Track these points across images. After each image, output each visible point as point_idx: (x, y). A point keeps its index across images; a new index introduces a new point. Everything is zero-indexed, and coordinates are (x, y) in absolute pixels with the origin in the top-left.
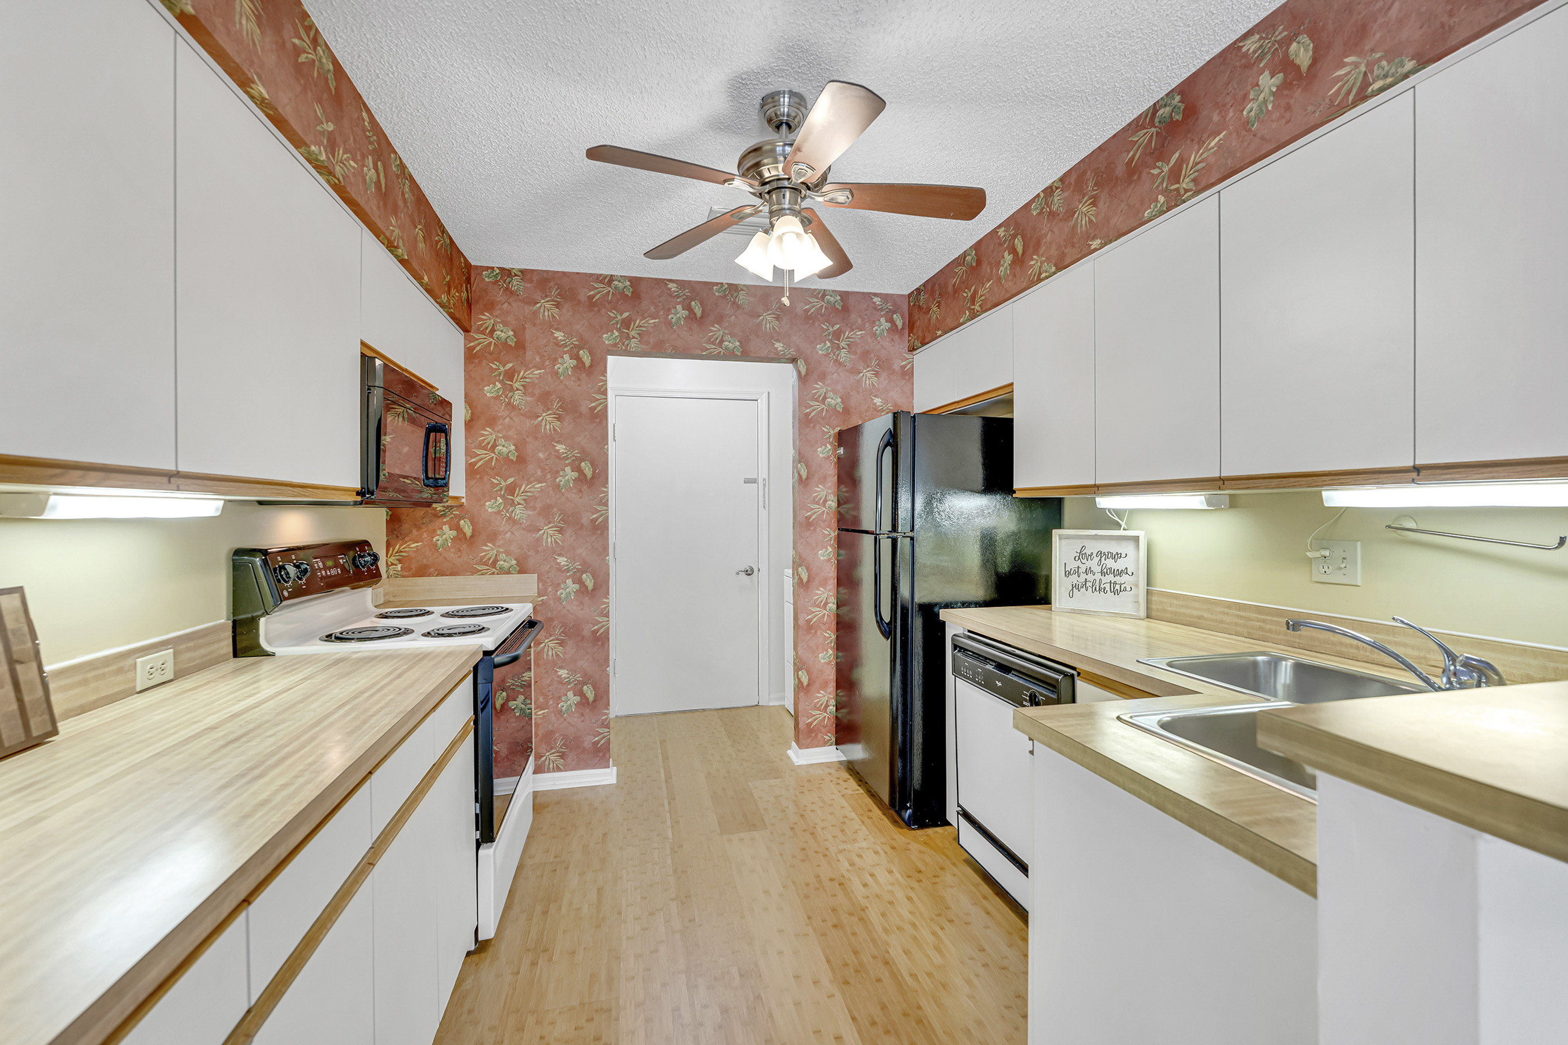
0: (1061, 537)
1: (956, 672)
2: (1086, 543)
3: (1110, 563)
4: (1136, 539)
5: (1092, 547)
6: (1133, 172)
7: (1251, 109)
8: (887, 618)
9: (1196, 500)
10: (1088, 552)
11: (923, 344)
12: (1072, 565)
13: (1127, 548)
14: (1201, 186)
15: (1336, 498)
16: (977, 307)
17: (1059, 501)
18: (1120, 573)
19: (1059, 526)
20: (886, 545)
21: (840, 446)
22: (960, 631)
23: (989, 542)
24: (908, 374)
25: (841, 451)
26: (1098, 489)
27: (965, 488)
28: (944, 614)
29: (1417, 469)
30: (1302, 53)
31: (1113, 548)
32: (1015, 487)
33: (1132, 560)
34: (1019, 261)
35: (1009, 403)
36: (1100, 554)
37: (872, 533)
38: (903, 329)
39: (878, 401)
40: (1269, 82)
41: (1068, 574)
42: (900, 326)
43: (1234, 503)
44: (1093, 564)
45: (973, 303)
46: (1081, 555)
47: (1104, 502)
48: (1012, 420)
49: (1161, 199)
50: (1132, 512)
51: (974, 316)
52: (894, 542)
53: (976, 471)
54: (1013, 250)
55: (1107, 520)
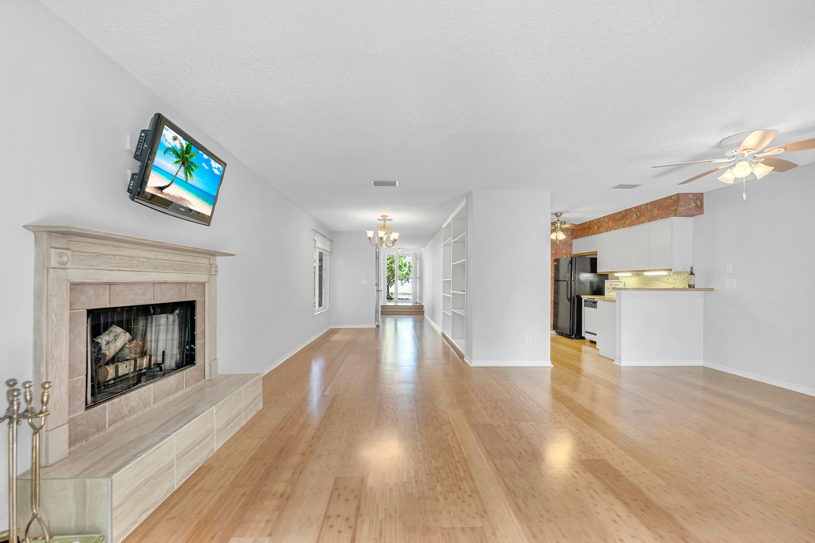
0: (607, 282)
1: (585, 306)
2: (612, 283)
3: (617, 286)
4: (622, 281)
5: (613, 283)
6: (618, 220)
8: (569, 298)
9: (629, 274)
10: (612, 284)
11: (575, 239)
12: (609, 287)
13: (620, 283)
14: (627, 226)
15: (646, 274)
16: (589, 234)
17: (608, 275)
19: (607, 279)
20: (569, 283)
21: (555, 262)
22: (586, 299)
23: (591, 283)
24: (571, 245)
25: (556, 263)
26: (615, 272)
27: (586, 272)
28: (582, 296)
29: (649, 270)
30: (638, 213)
31: (617, 283)
32: (597, 272)
33: (620, 285)
34: (598, 228)
35: (596, 254)
36: (615, 285)
37: (566, 281)
38: (570, 234)
39: (564, 251)
40: (635, 216)
41: (608, 289)
42: (569, 234)
43: (637, 275)
44: (613, 286)
45: (588, 233)
46: (611, 285)
47: (616, 275)
48: (596, 258)
49: (622, 226)
50: (620, 277)
51: (588, 235)
52: (571, 282)
53: (589, 269)
54: (597, 226)
55: (617, 278)
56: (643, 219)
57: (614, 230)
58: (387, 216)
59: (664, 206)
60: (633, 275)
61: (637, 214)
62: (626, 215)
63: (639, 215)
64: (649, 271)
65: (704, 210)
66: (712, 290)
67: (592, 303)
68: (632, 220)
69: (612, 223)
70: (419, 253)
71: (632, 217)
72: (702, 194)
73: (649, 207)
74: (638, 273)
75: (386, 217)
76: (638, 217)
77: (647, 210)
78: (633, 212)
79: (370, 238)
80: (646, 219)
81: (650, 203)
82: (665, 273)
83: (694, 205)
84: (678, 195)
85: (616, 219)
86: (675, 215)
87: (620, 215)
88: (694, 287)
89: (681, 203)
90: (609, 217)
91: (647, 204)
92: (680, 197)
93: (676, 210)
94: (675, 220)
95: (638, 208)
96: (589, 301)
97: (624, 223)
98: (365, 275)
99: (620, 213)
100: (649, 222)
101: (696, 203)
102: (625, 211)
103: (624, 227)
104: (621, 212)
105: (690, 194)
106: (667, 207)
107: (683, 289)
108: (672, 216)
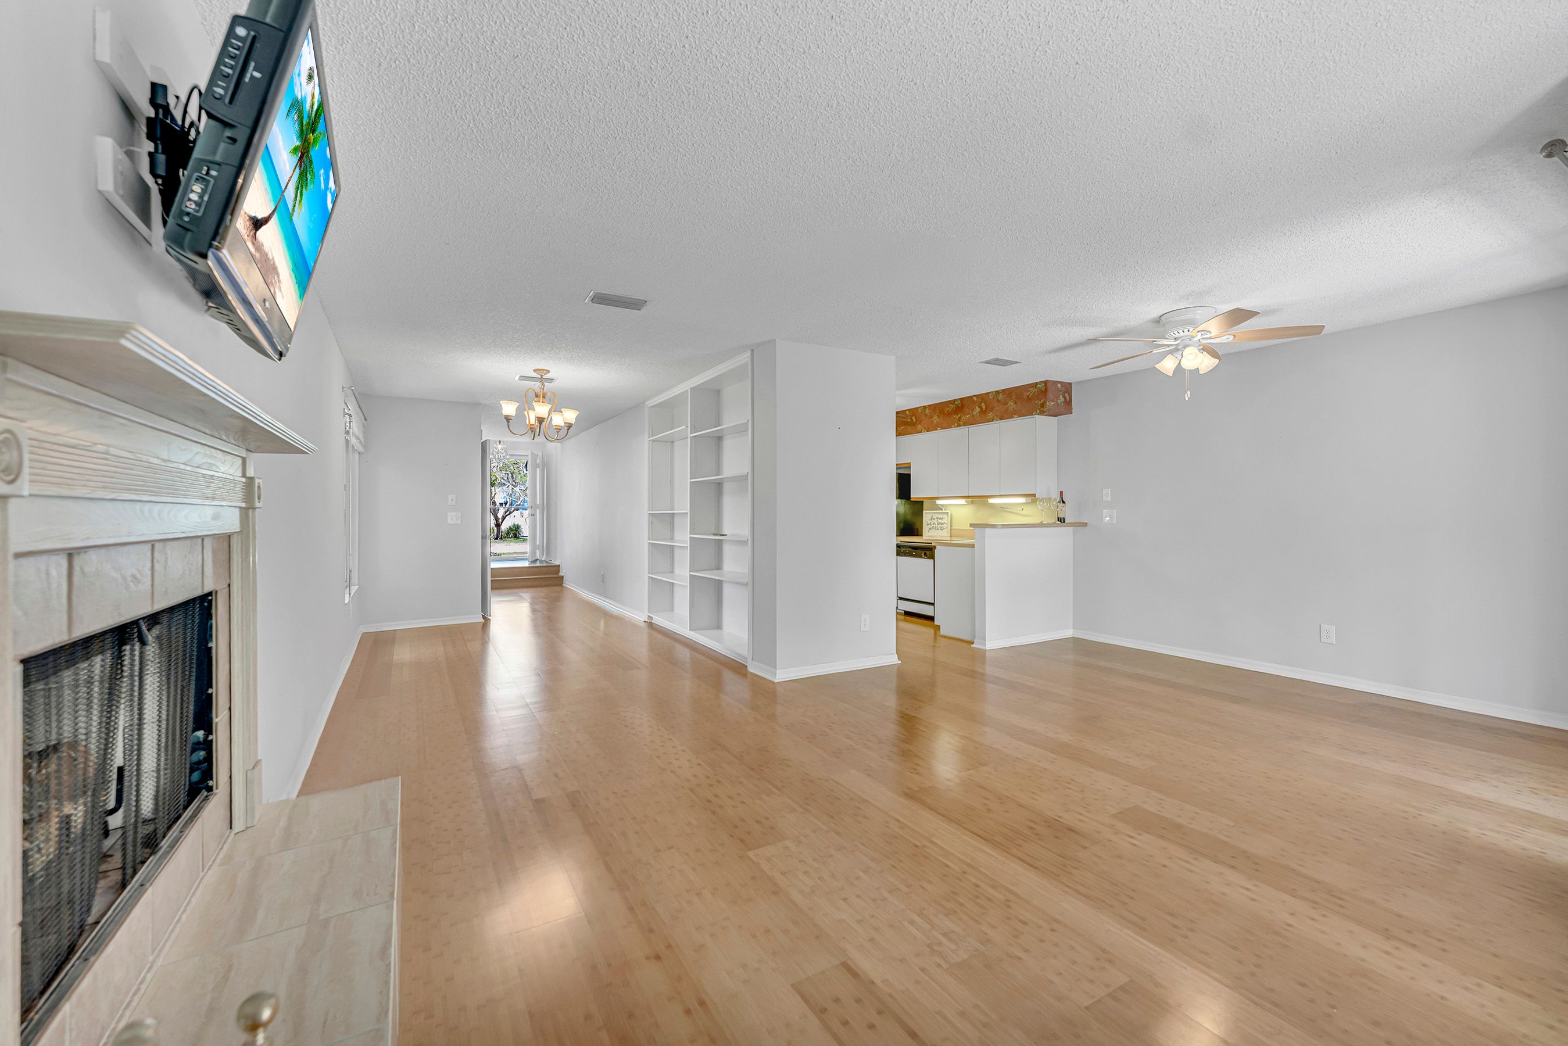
0: (926, 513)
2: (932, 515)
3: (940, 521)
4: (948, 513)
5: (935, 516)
6: (949, 414)
7: (974, 413)
9: (963, 501)
10: (933, 517)
12: (929, 522)
13: (945, 516)
14: (964, 425)
15: (991, 501)
17: (925, 502)
18: (942, 524)
19: (925, 509)
26: (938, 498)
29: (999, 495)
30: (982, 406)
31: (940, 516)
32: (910, 497)
33: (946, 520)
35: (910, 467)
36: (937, 518)
40: (978, 409)
41: (928, 525)
43: (972, 502)
44: (935, 521)
46: (932, 519)
47: (939, 502)
48: (909, 475)
49: (956, 424)
50: (946, 505)
55: (938, 507)
56: (990, 415)
57: (942, 428)
58: (548, 372)
59: (1025, 396)
60: (968, 504)
61: (980, 407)
62: (963, 406)
63: (984, 408)
64: (1001, 496)
65: (1073, 407)
66: (1085, 525)
67: (910, 550)
68: (973, 416)
69: (939, 417)
70: (540, 454)
71: (973, 410)
72: (1071, 384)
73: (1001, 397)
74: (978, 500)
75: (545, 374)
76: (982, 412)
77: (998, 401)
78: (974, 402)
79: (508, 419)
80: (997, 416)
81: (1003, 390)
82: (1022, 500)
83: (1062, 399)
84: (1046, 382)
85: (946, 412)
86: (1042, 413)
87: (952, 406)
88: (1064, 522)
89: (1050, 395)
90: (934, 407)
91: (997, 392)
92: (1049, 385)
93: (1043, 405)
94: (1040, 419)
95: (983, 398)
96: (904, 546)
97: (959, 419)
98: (454, 501)
99: (953, 402)
100: (1001, 420)
101: (1064, 397)
102: (962, 399)
103: (959, 426)
104: (955, 400)
105: (1059, 382)
106: (1029, 399)
107: (1048, 525)
108: (1038, 414)
